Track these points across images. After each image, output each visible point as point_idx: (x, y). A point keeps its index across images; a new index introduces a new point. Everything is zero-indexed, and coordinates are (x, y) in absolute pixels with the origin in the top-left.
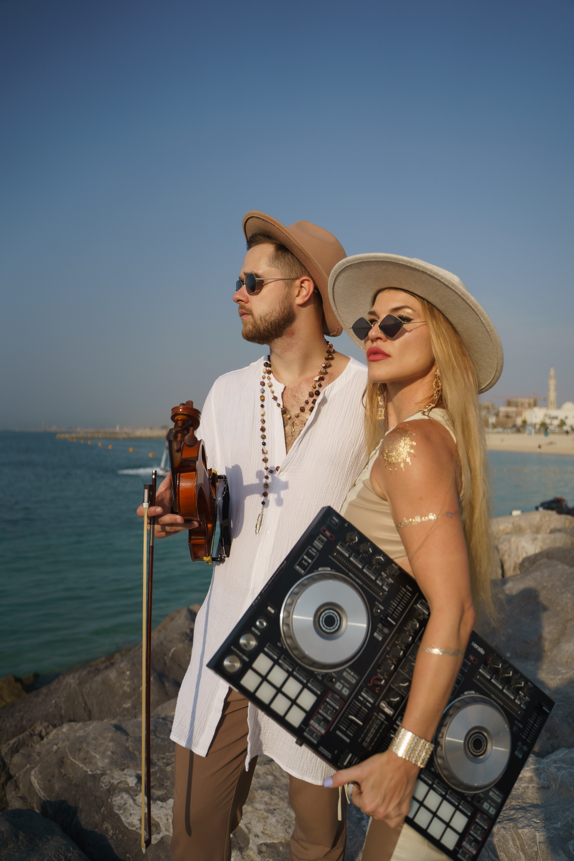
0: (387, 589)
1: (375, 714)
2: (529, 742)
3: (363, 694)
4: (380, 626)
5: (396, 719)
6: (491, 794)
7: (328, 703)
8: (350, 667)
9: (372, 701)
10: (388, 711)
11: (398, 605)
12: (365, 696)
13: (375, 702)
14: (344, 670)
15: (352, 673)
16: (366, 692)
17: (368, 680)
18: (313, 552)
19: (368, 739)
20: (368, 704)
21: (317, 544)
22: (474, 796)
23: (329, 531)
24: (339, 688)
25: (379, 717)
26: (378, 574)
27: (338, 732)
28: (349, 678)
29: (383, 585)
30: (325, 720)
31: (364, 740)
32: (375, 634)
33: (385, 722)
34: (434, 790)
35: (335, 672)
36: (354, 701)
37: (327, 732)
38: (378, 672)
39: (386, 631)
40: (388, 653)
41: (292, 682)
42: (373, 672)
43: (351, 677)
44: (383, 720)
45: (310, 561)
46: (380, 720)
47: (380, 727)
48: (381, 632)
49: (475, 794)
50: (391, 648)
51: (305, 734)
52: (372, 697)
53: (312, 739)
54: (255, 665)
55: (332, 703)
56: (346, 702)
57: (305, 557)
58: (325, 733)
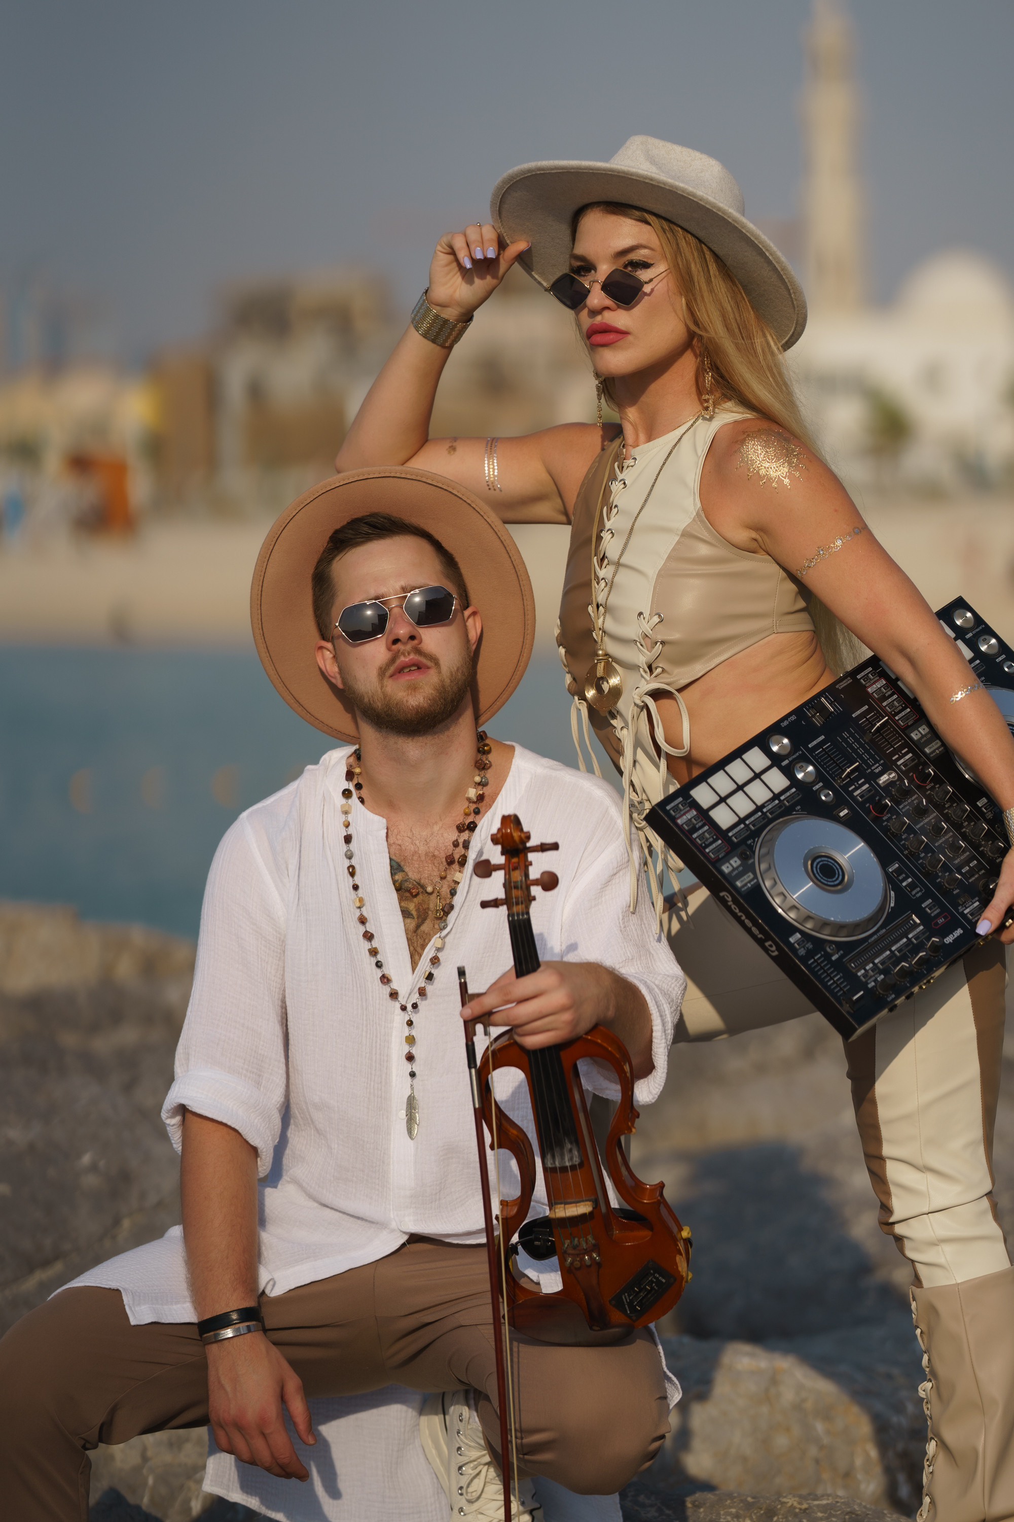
1: (882, 762)
2: (810, 962)
3: (910, 755)
5: (871, 785)
6: (751, 875)
7: (905, 708)
9: (898, 764)
10: (884, 779)
12: (907, 757)
13: (898, 767)
15: (937, 752)
16: (912, 759)
17: (927, 767)
19: (851, 740)
20: (897, 756)
22: (751, 849)
24: (920, 730)
25: (878, 765)
27: (867, 707)
28: (933, 746)
30: (885, 698)
31: (852, 735)
32: (984, 800)
33: (869, 770)
34: (772, 800)
36: (903, 741)
37: (870, 696)
38: (935, 784)
39: (988, 816)
40: (959, 805)
42: (936, 779)
43: (933, 750)
44: (873, 768)
46: (873, 765)
47: (865, 762)
48: (988, 807)
49: (754, 853)
51: (872, 669)
52: (905, 765)
53: (863, 675)
56: (903, 730)
58: (868, 692)
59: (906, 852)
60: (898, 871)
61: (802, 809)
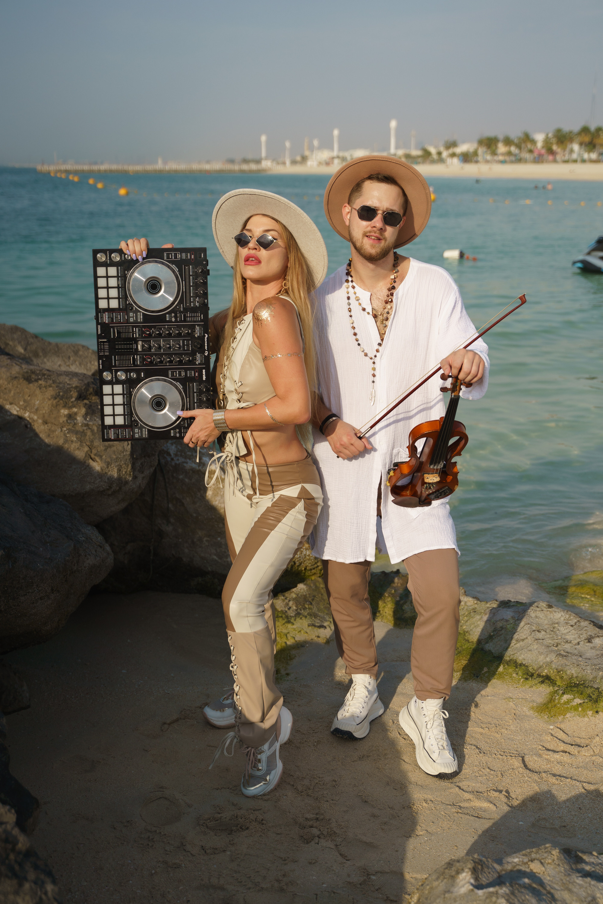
0: (192, 306)
1: (133, 342)
3: (137, 329)
4: (173, 315)
5: (139, 355)
6: (144, 429)
7: (120, 315)
8: (143, 313)
9: (137, 336)
10: (139, 348)
11: (190, 317)
12: (137, 331)
13: (138, 338)
14: (140, 312)
15: (141, 317)
16: (139, 330)
17: (144, 327)
18: (179, 256)
20: (135, 335)
21: (184, 255)
22: (135, 421)
23: (194, 257)
24: (130, 316)
25: (133, 345)
26: (196, 295)
27: (112, 329)
28: (139, 316)
29: (192, 302)
30: (112, 319)
31: (118, 344)
32: (167, 315)
33: (133, 350)
34: (124, 397)
35: (135, 308)
36: (131, 327)
37: (108, 324)
39: (173, 319)
40: (164, 328)
41: (116, 290)
42: (150, 327)
43: (140, 318)
44: (134, 348)
45: (173, 258)
47: (130, 349)
48: (171, 317)
49: (137, 421)
50: (168, 328)
51: (99, 314)
52: (139, 335)
53: (100, 319)
54: (109, 268)
55: (122, 317)
56: (127, 323)
57: (173, 254)
58: (107, 323)
59: (168, 364)
60: (173, 375)
61: (133, 389)
